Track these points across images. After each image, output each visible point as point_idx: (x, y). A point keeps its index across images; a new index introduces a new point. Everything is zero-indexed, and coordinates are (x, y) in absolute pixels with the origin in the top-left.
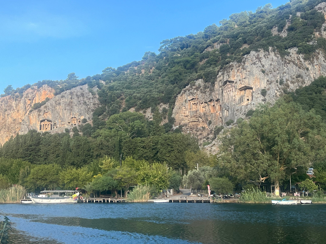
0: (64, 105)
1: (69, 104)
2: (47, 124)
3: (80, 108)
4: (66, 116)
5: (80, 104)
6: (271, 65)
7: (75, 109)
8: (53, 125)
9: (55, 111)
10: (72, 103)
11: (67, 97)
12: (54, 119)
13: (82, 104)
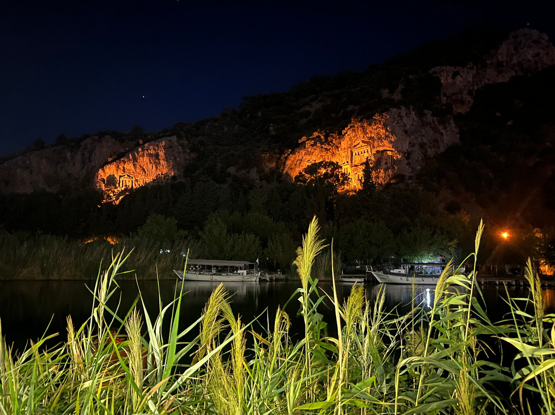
2: (128, 180)
6: (413, 125)
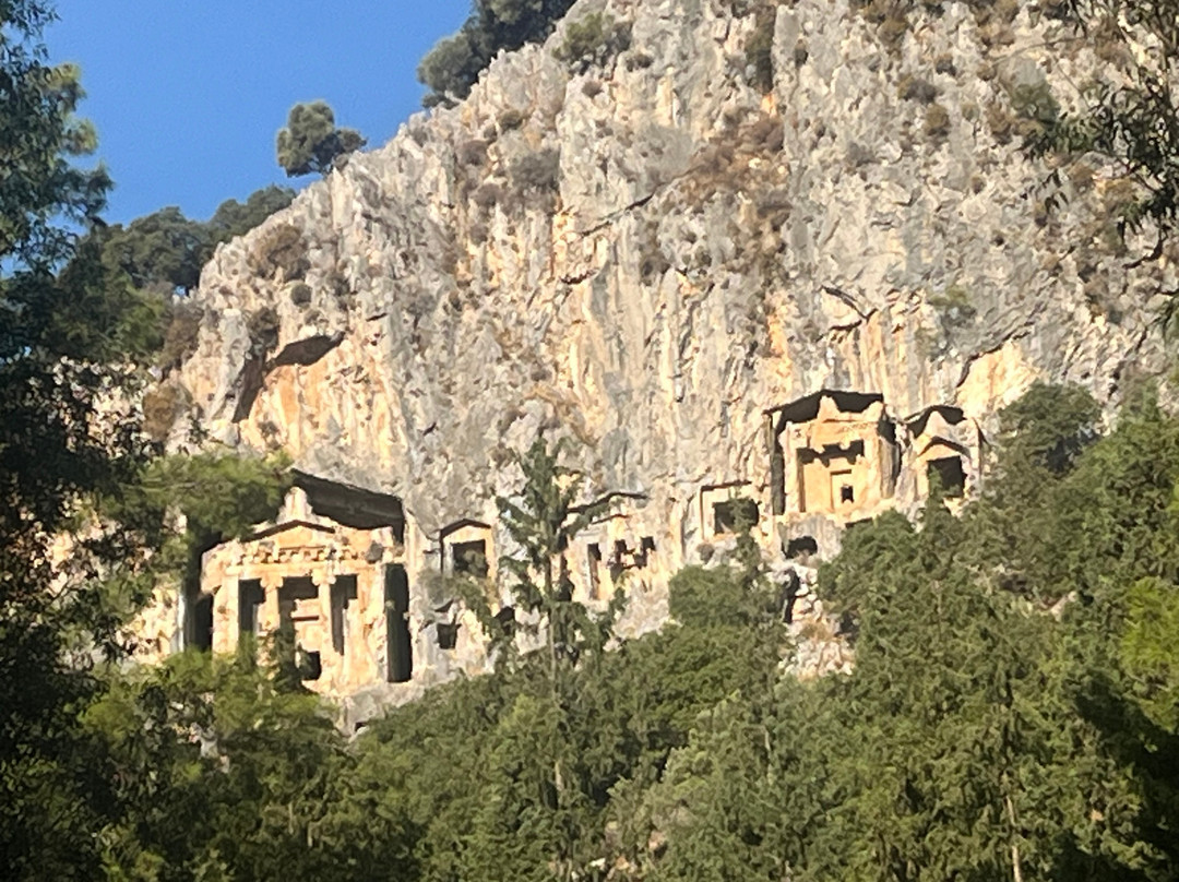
0: (624, 193)
1: (713, 167)
2: (324, 577)
3: (933, 197)
4: (669, 388)
5: (939, 131)
7: (850, 236)
8: (435, 583)
9: (469, 316)
10: (769, 138)
11: (671, 47)
12: (441, 471)
13: (975, 138)
